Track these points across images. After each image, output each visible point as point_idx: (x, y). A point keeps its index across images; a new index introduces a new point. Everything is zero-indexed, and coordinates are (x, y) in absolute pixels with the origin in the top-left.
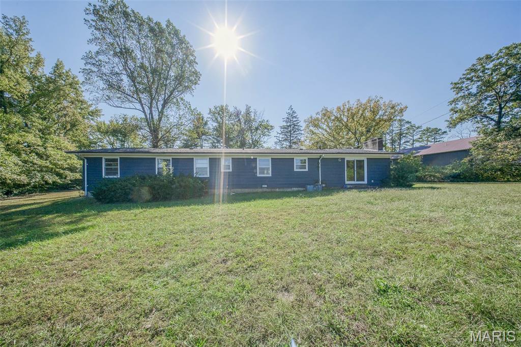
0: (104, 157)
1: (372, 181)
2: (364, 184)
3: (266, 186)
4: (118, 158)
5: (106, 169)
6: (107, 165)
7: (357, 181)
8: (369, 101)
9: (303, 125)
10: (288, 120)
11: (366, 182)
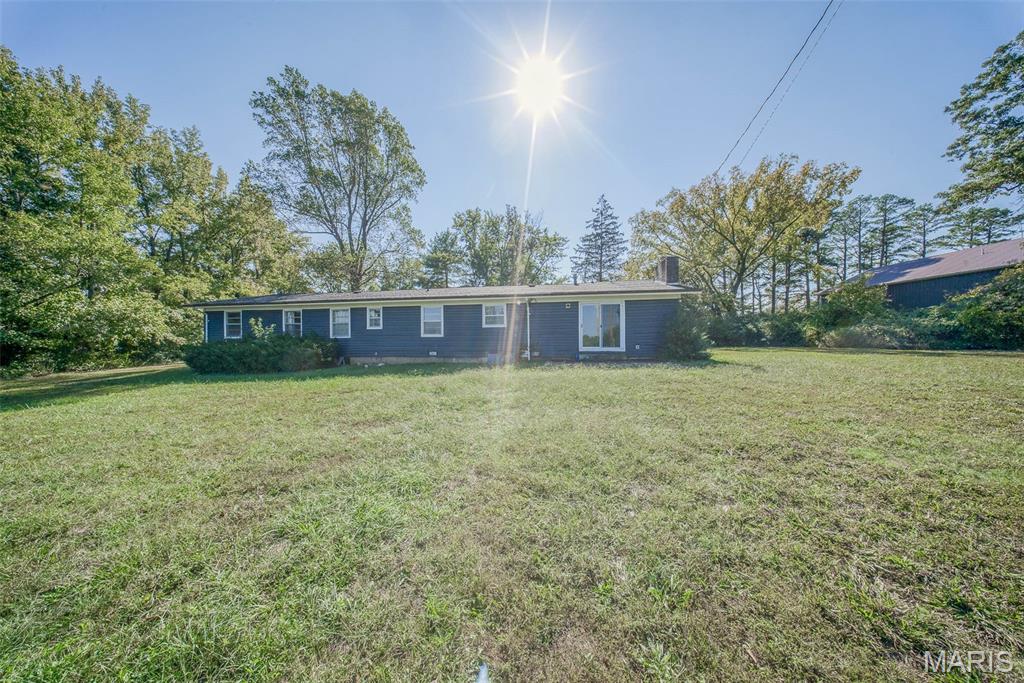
0: (227, 310)
1: (637, 347)
2: (619, 353)
3: (435, 353)
4: (240, 311)
5: (229, 327)
6: (229, 321)
7: (604, 346)
8: (763, 169)
9: (626, 231)
10: (596, 224)
11: (622, 348)
